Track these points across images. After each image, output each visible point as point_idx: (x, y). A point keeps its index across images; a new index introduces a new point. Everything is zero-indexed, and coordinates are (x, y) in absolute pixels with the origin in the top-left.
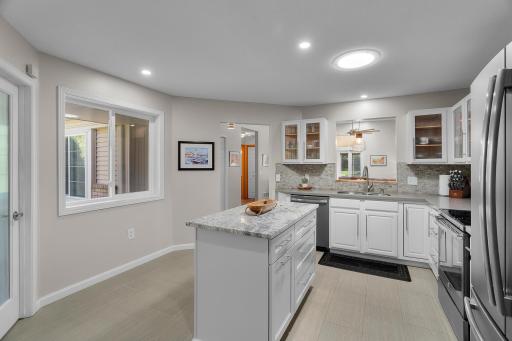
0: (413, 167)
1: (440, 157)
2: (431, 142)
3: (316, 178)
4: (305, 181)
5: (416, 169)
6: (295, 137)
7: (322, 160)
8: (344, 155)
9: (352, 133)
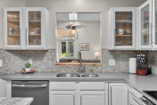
0: (113, 52)
1: (131, 44)
2: (125, 33)
3: (39, 62)
4: (28, 66)
5: (114, 53)
6: (18, 24)
7: (43, 46)
8: (63, 43)
9: (69, 27)
